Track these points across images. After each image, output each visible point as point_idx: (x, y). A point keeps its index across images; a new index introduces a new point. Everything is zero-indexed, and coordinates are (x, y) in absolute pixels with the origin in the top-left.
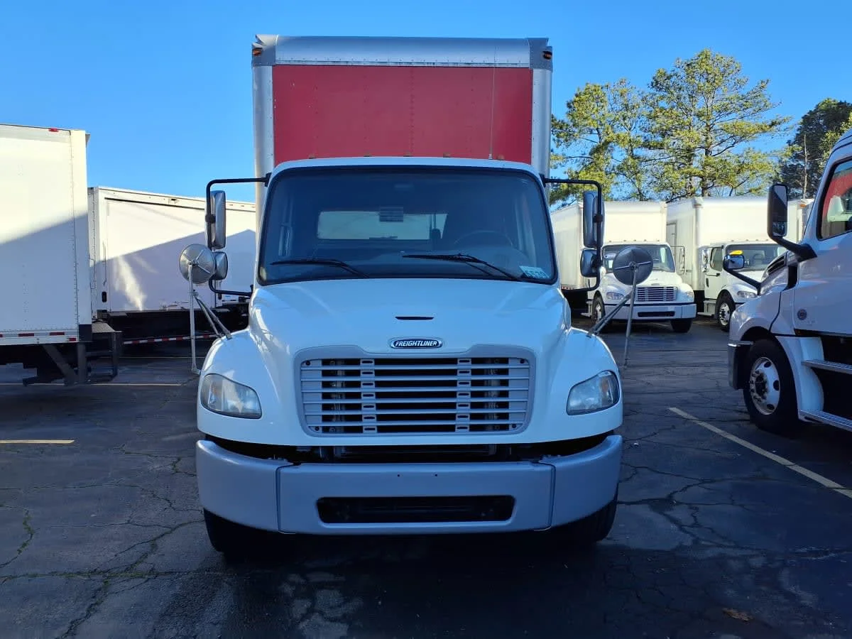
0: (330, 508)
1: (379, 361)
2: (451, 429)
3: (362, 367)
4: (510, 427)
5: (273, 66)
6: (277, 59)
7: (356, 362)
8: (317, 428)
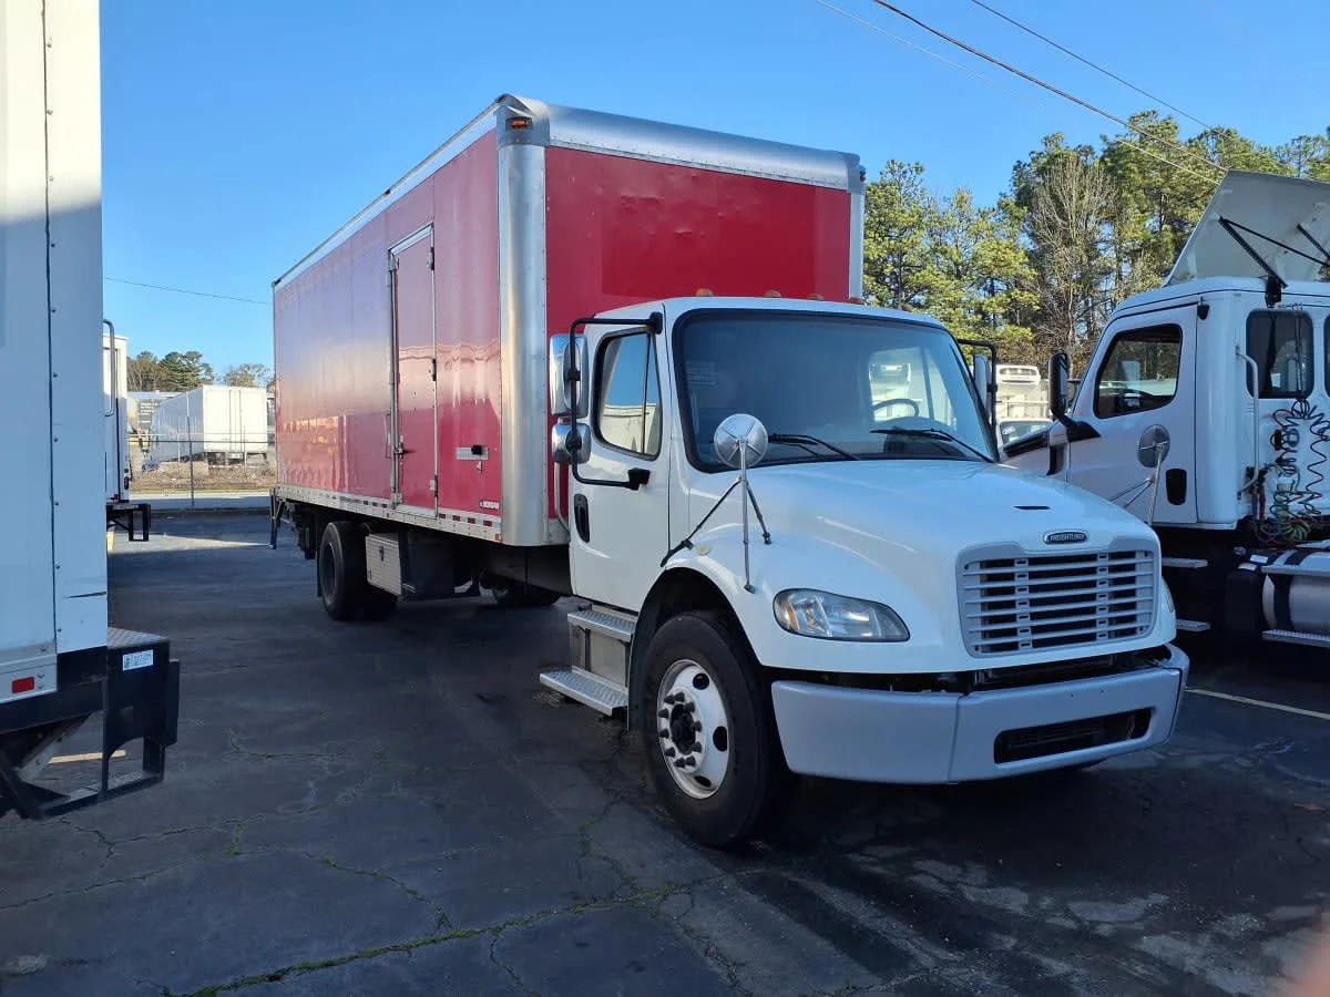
0: (1010, 744)
1: (1034, 561)
2: (1091, 638)
3: (1017, 569)
4: (1138, 631)
5: (546, 147)
6: (552, 138)
7: (1009, 563)
8: (977, 648)
